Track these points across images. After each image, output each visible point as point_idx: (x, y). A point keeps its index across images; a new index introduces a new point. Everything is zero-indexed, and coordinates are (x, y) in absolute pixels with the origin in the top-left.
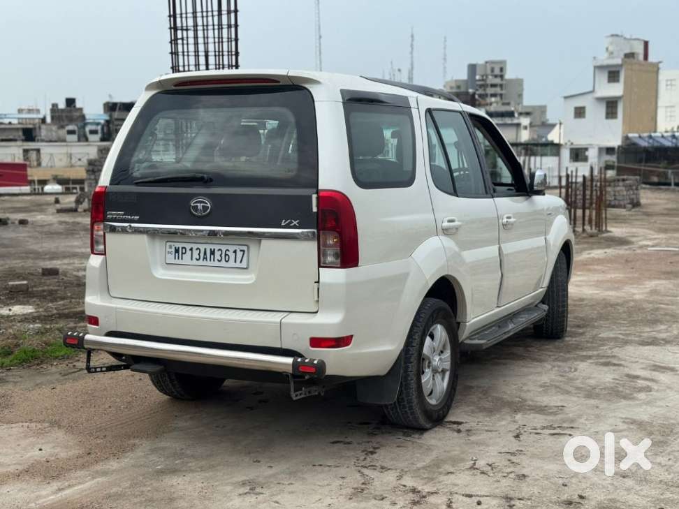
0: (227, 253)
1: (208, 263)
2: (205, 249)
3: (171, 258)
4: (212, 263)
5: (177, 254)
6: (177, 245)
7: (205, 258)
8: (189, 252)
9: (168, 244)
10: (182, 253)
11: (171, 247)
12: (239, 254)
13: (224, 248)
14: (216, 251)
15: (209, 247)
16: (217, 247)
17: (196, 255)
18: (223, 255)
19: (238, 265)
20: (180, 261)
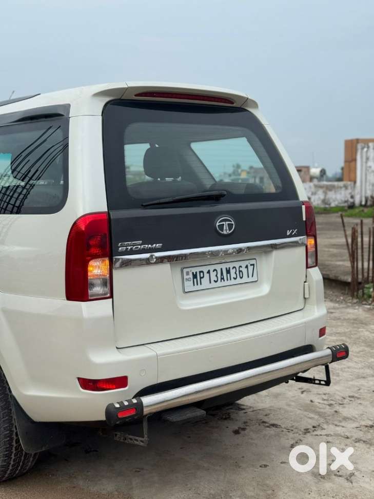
0: (241, 269)
1: (226, 283)
2: (221, 269)
3: (189, 286)
4: (229, 283)
5: (195, 280)
6: (194, 270)
7: (222, 279)
8: (206, 276)
9: (185, 271)
10: (201, 278)
11: (188, 273)
12: (250, 268)
13: (237, 265)
14: (231, 268)
15: (224, 266)
16: (231, 265)
17: (213, 278)
18: (238, 273)
19: (251, 279)
20: (199, 287)
